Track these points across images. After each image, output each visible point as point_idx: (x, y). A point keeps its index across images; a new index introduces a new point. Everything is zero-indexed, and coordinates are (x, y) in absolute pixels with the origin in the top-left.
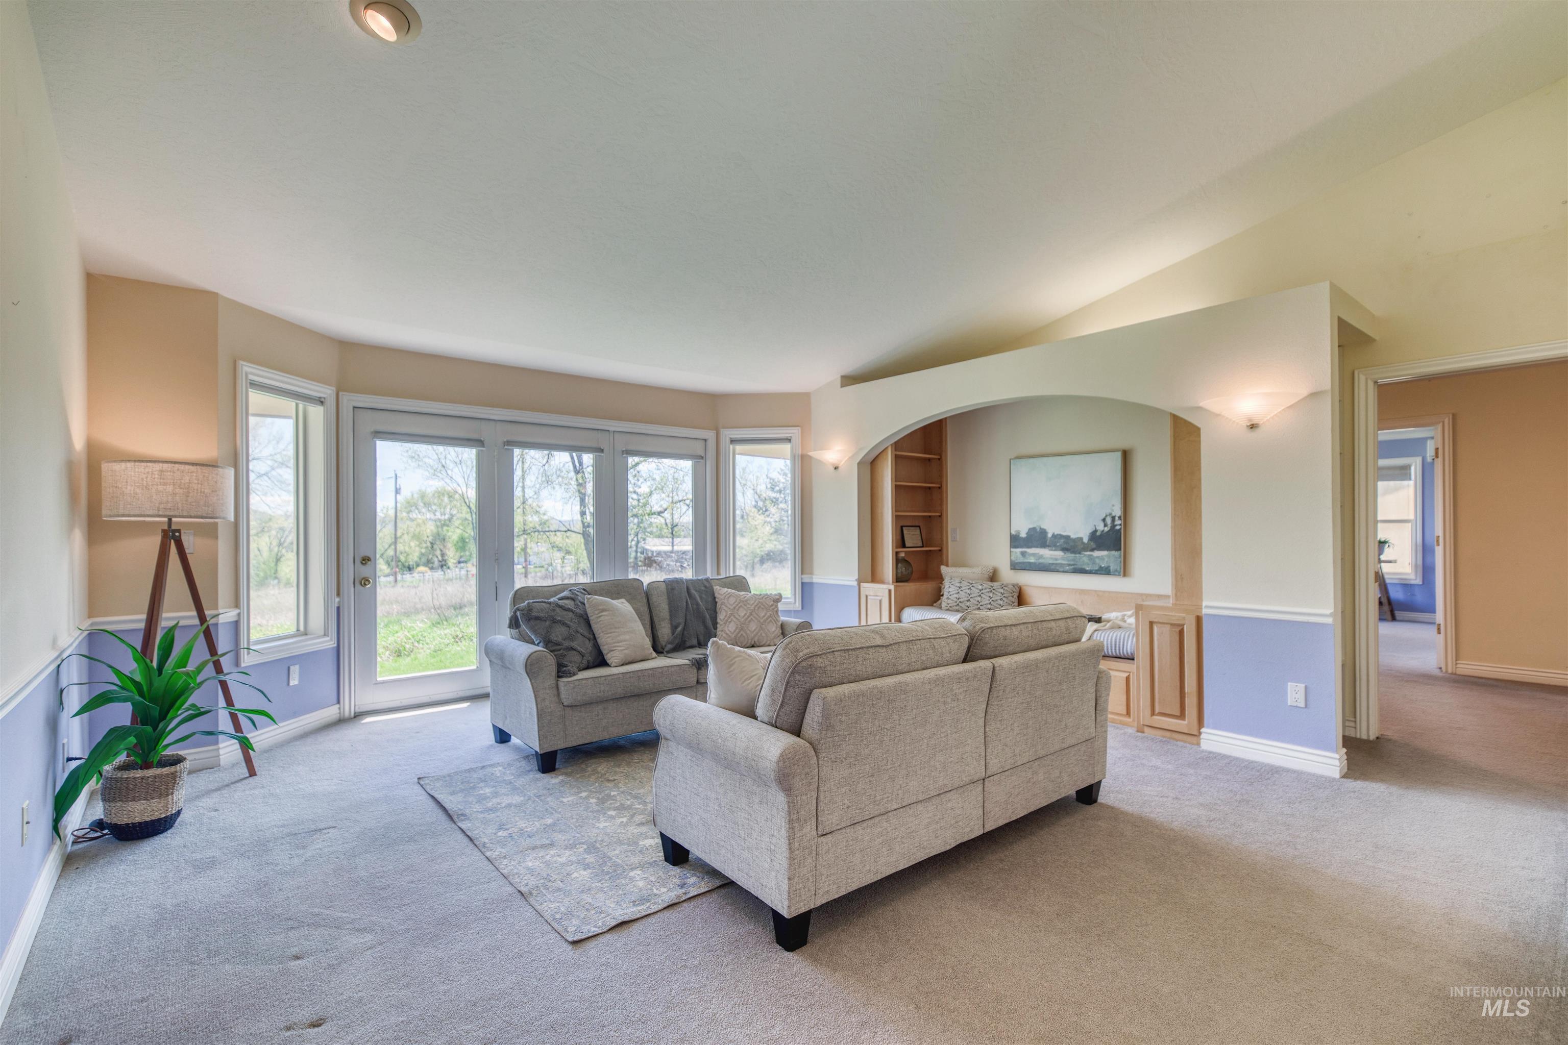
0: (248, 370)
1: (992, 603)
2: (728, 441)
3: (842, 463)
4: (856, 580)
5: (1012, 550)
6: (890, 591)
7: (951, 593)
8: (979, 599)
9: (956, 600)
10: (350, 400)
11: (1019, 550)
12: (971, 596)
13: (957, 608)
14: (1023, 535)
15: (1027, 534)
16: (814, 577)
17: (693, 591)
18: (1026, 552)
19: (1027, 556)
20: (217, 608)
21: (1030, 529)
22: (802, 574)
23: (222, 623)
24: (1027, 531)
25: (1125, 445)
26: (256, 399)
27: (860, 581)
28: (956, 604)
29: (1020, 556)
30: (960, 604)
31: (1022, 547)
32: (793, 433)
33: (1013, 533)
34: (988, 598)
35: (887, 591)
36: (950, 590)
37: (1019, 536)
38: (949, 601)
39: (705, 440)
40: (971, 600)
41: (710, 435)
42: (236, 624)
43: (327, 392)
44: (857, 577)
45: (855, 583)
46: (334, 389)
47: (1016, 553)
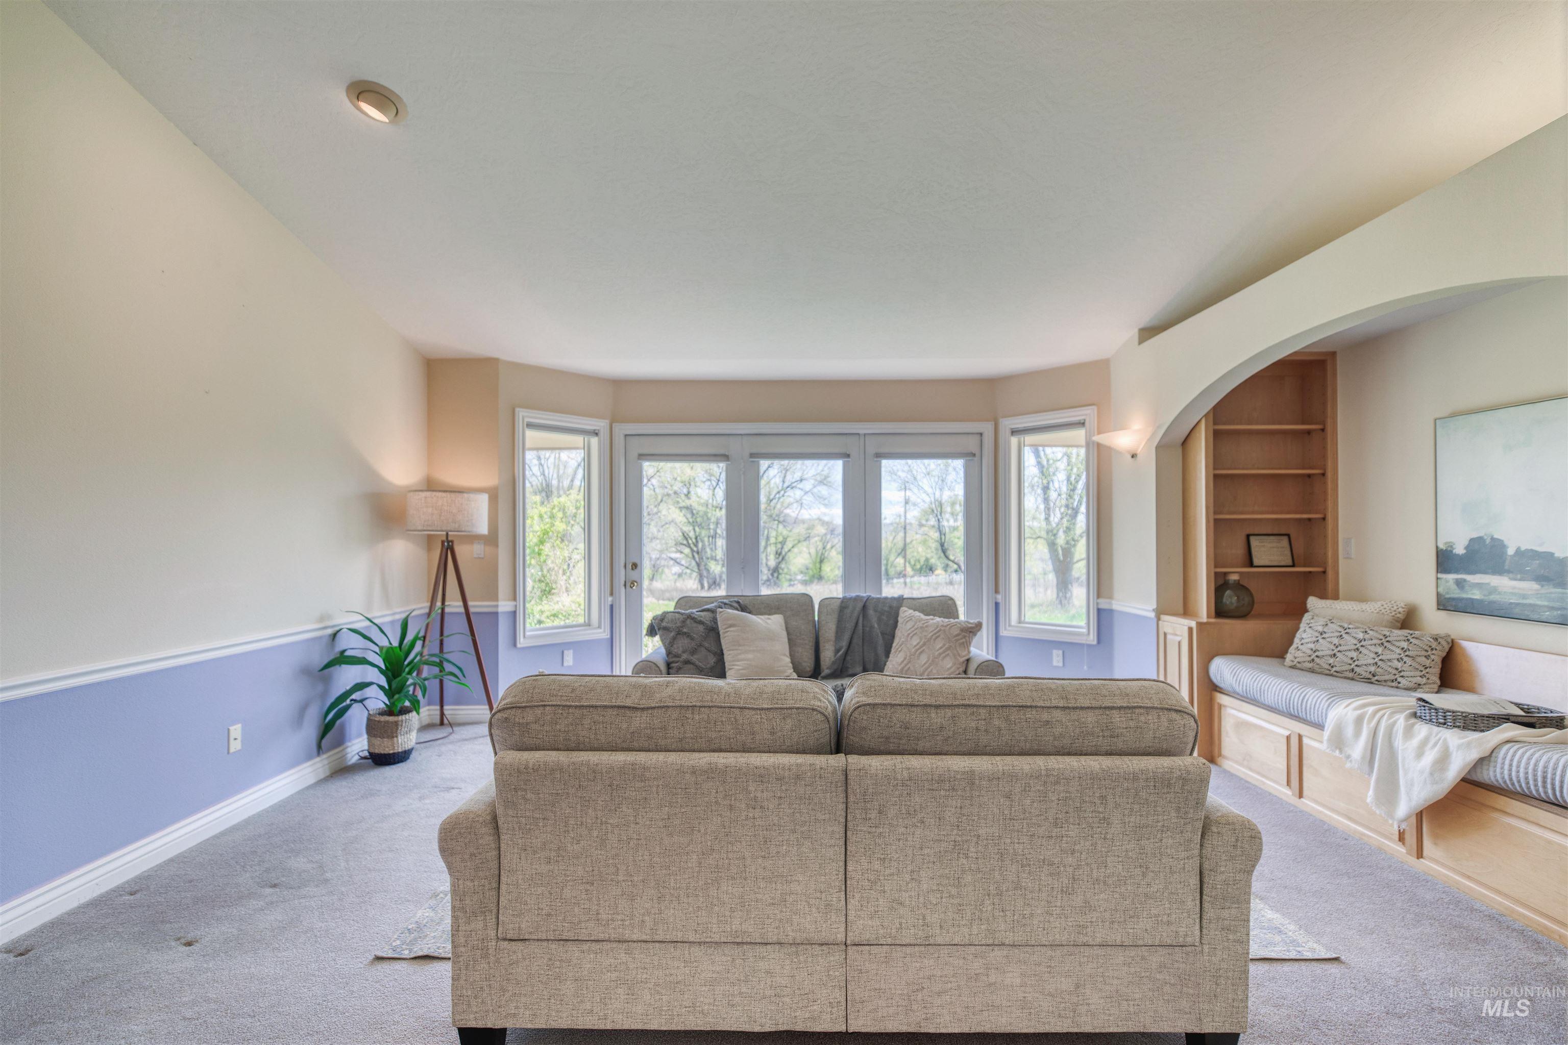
0: (524, 415)
1: (1380, 663)
2: (1008, 433)
3: (1141, 447)
4: (1154, 610)
5: (1440, 575)
6: (1190, 629)
7: (1303, 641)
8: (1354, 654)
9: (1309, 652)
10: (622, 429)
11: (1451, 577)
12: (1339, 648)
13: (1310, 665)
14: (1460, 550)
15: (1466, 548)
16: (1113, 602)
17: (871, 612)
18: (1465, 580)
19: (1467, 588)
20: (497, 600)
21: (1471, 540)
22: (1099, 596)
23: (502, 613)
24: (1466, 543)
26: (532, 436)
27: (1160, 612)
28: (1310, 659)
29: (1454, 587)
30: (1317, 660)
31: (1457, 571)
32: (1086, 415)
33: (1442, 546)
34: (1373, 655)
35: (1186, 629)
36: (1304, 636)
37: (1451, 551)
38: (1299, 654)
39: (981, 434)
40: (1338, 654)
41: (987, 428)
42: (514, 614)
43: (601, 424)
44: (1155, 606)
45: (1152, 615)
46: (608, 421)
47: (1447, 581)
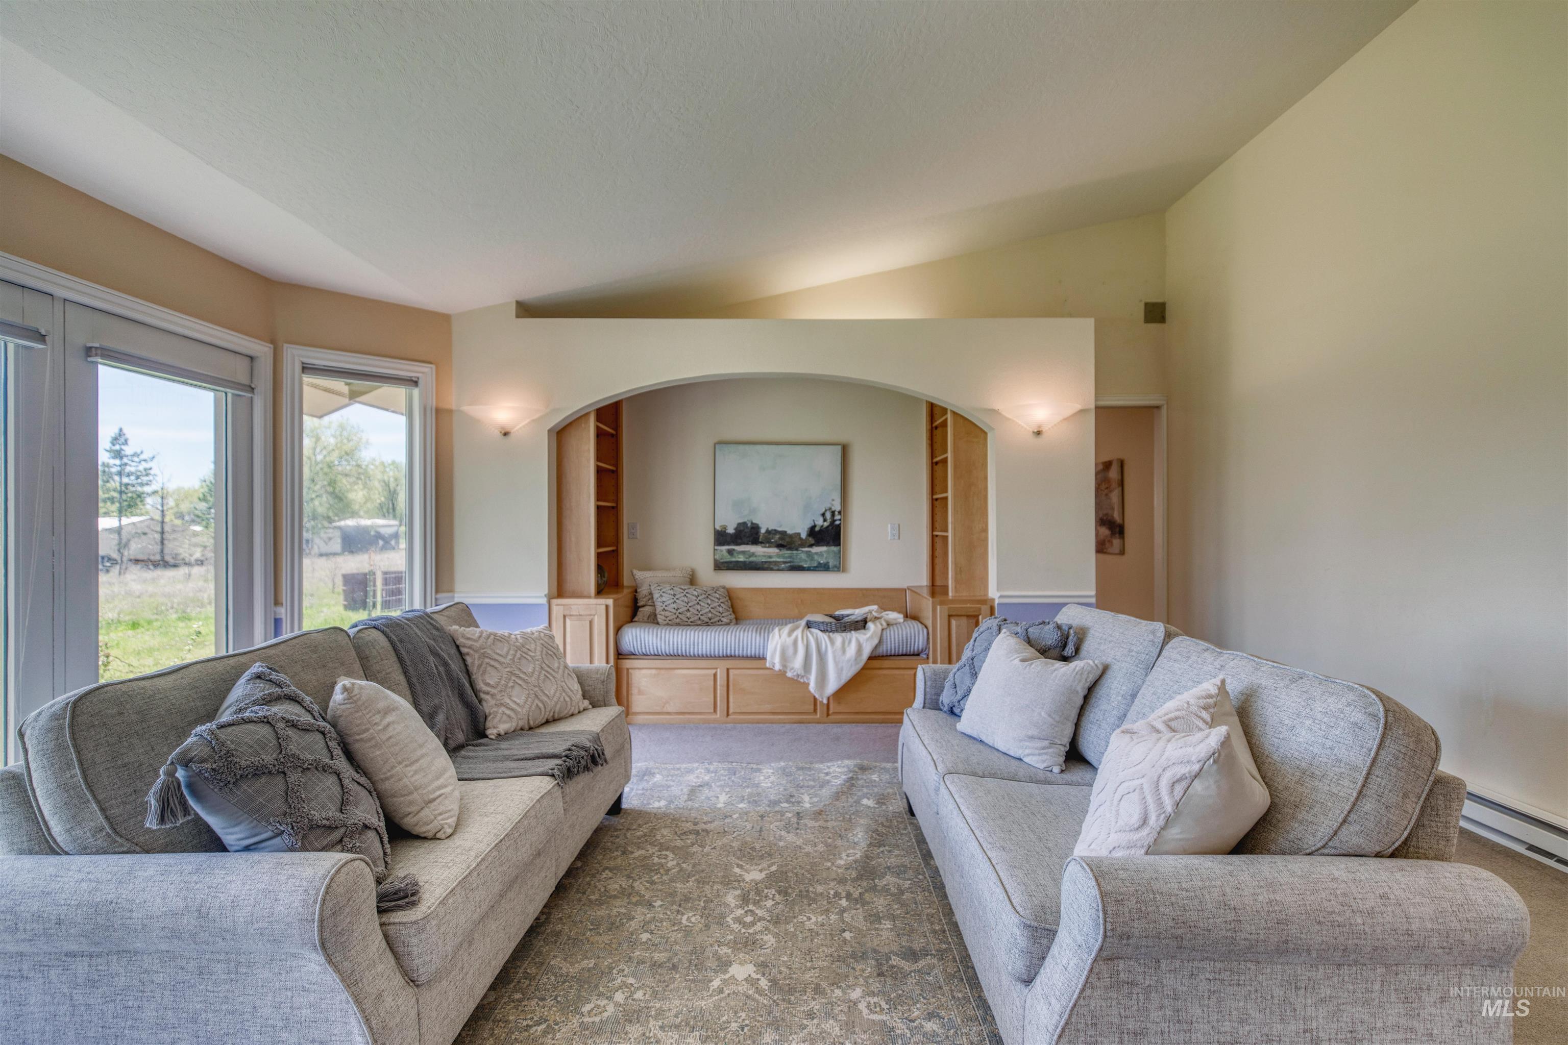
1: (712, 610)
2: (298, 368)
3: (521, 425)
4: (545, 595)
5: (716, 548)
6: (607, 607)
7: (665, 604)
8: (699, 607)
9: (674, 611)
11: (724, 548)
12: (689, 604)
13: (678, 620)
14: (731, 530)
15: (736, 529)
18: (734, 550)
19: (735, 554)
21: (739, 524)
22: (437, 592)
24: (735, 526)
25: (843, 438)
27: (550, 598)
28: (675, 616)
29: (725, 554)
30: (680, 616)
31: (729, 544)
32: (423, 373)
33: (718, 528)
34: (707, 606)
35: (604, 607)
36: (664, 599)
37: (725, 532)
38: (667, 614)
39: (252, 358)
40: (690, 609)
41: (261, 349)
44: (546, 592)
45: (544, 601)
47: (721, 551)
